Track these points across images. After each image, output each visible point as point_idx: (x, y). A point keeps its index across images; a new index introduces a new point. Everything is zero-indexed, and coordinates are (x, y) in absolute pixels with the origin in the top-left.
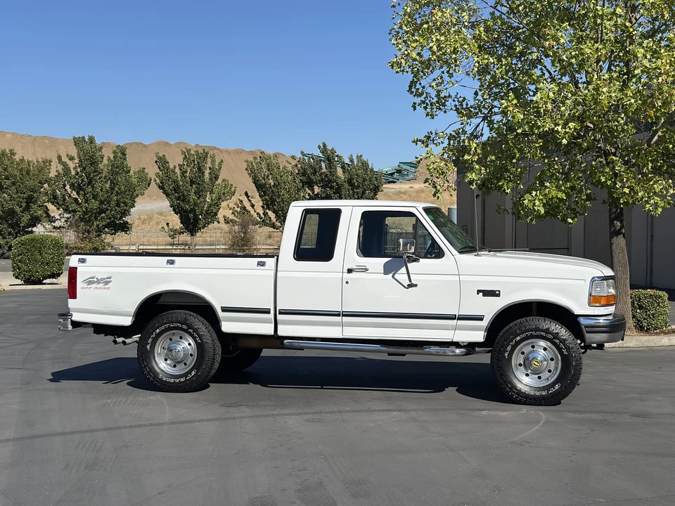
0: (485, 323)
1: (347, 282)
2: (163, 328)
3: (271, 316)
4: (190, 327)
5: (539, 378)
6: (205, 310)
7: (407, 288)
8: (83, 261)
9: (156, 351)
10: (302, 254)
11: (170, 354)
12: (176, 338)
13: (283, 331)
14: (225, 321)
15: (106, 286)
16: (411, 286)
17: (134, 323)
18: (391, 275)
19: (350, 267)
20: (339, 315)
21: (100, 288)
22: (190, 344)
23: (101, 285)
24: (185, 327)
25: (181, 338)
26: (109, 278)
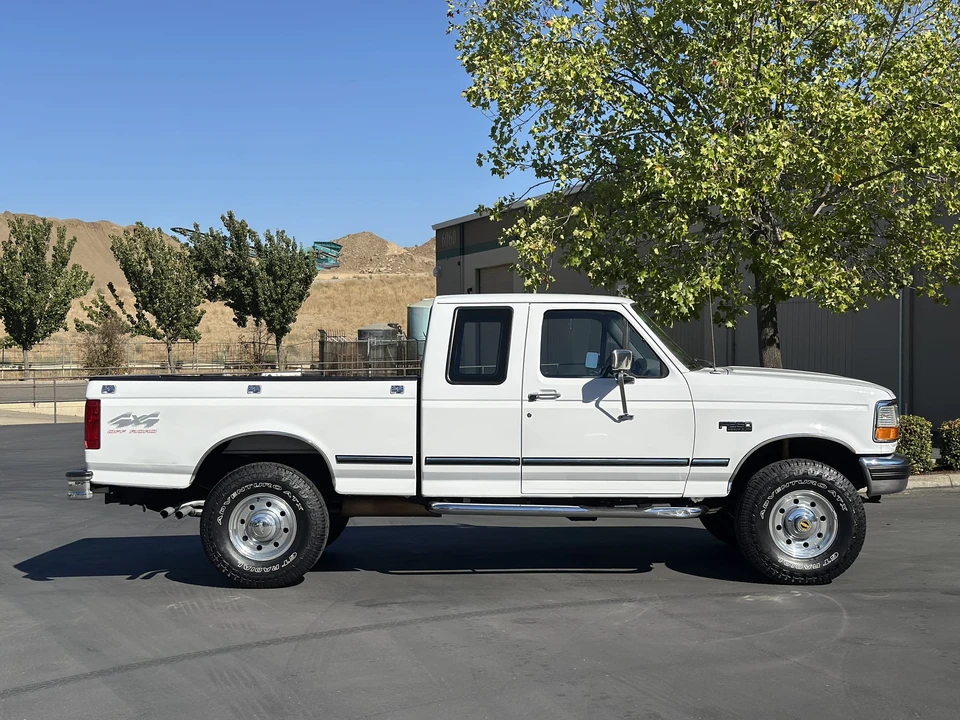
0: (730, 470)
1: (529, 415)
2: (242, 490)
3: (413, 467)
4: (286, 486)
5: (806, 545)
6: (309, 461)
7: (619, 422)
8: (111, 390)
9: (230, 527)
10: (457, 374)
11: (251, 530)
12: (260, 505)
13: (430, 489)
14: (339, 477)
15: (150, 428)
16: (625, 417)
17: (194, 484)
18: (594, 403)
19: (533, 392)
20: (517, 463)
21: (140, 431)
22: (283, 514)
23: (141, 427)
24: (277, 487)
25: (269, 504)
26: (156, 415)
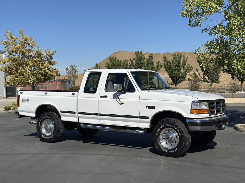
0: (149, 120)
1: (100, 102)
2: (43, 118)
3: (76, 114)
5: (172, 145)
7: (121, 105)
8: (22, 93)
9: (42, 127)
13: (81, 121)
14: (62, 116)
15: (27, 102)
17: (36, 116)
18: (115, 99)
19: (101, 96)
20: (97, 115)
21: (26, 103)
23: (26, 102)
24: (50, 118)
25: (50, 122)
26: (28, 99)
